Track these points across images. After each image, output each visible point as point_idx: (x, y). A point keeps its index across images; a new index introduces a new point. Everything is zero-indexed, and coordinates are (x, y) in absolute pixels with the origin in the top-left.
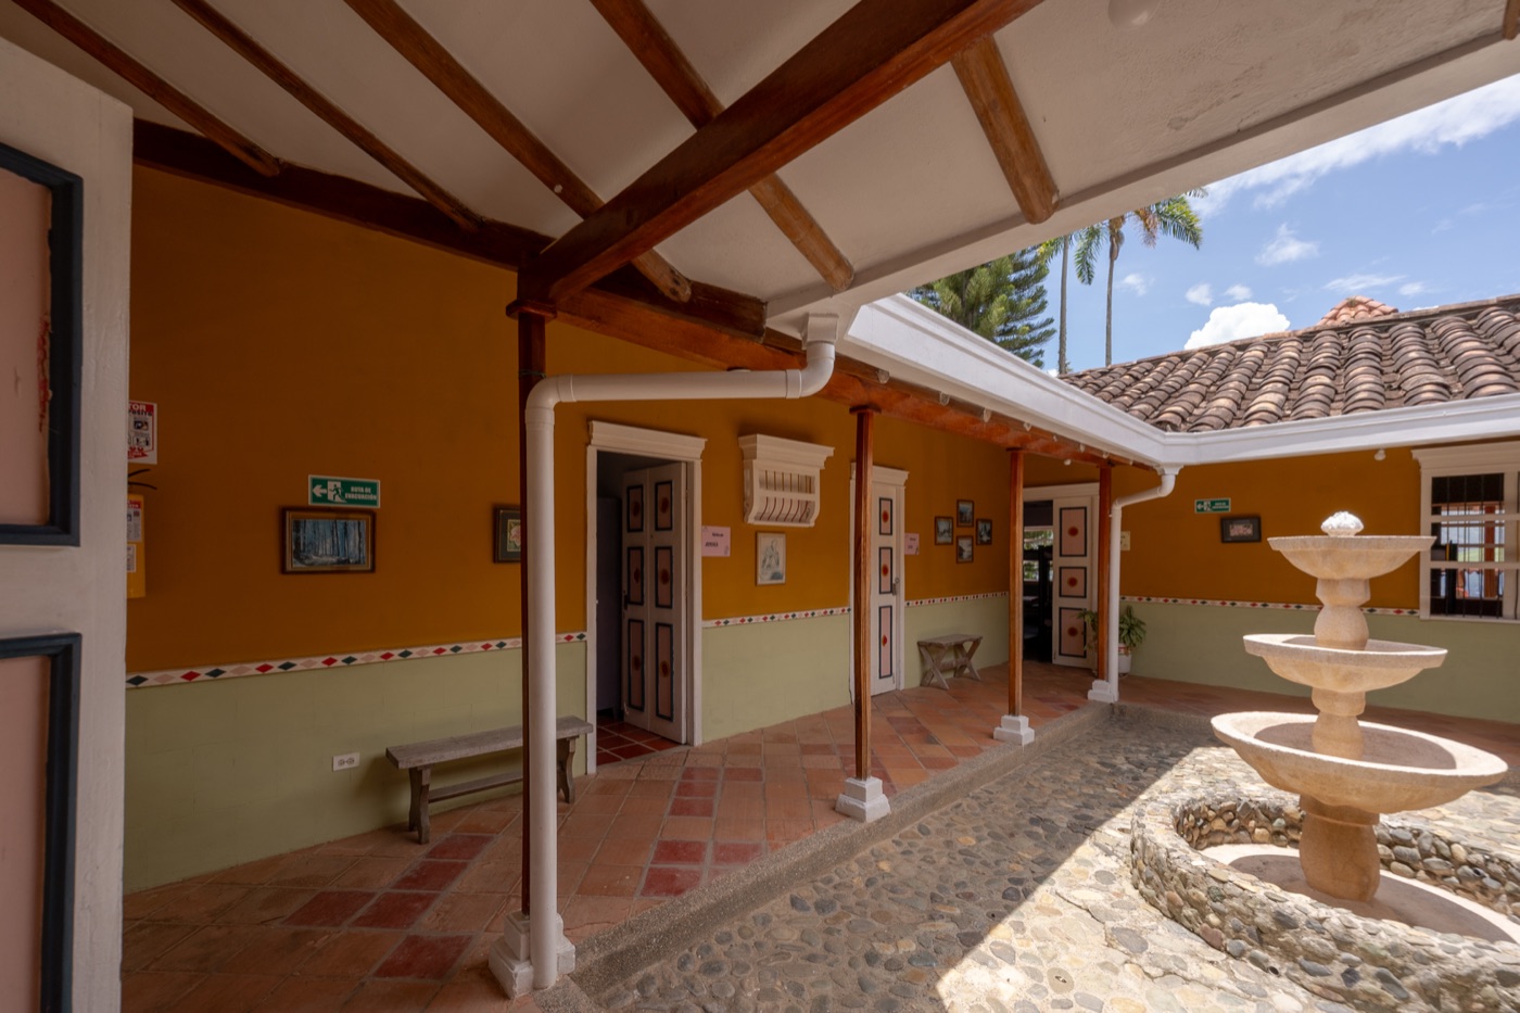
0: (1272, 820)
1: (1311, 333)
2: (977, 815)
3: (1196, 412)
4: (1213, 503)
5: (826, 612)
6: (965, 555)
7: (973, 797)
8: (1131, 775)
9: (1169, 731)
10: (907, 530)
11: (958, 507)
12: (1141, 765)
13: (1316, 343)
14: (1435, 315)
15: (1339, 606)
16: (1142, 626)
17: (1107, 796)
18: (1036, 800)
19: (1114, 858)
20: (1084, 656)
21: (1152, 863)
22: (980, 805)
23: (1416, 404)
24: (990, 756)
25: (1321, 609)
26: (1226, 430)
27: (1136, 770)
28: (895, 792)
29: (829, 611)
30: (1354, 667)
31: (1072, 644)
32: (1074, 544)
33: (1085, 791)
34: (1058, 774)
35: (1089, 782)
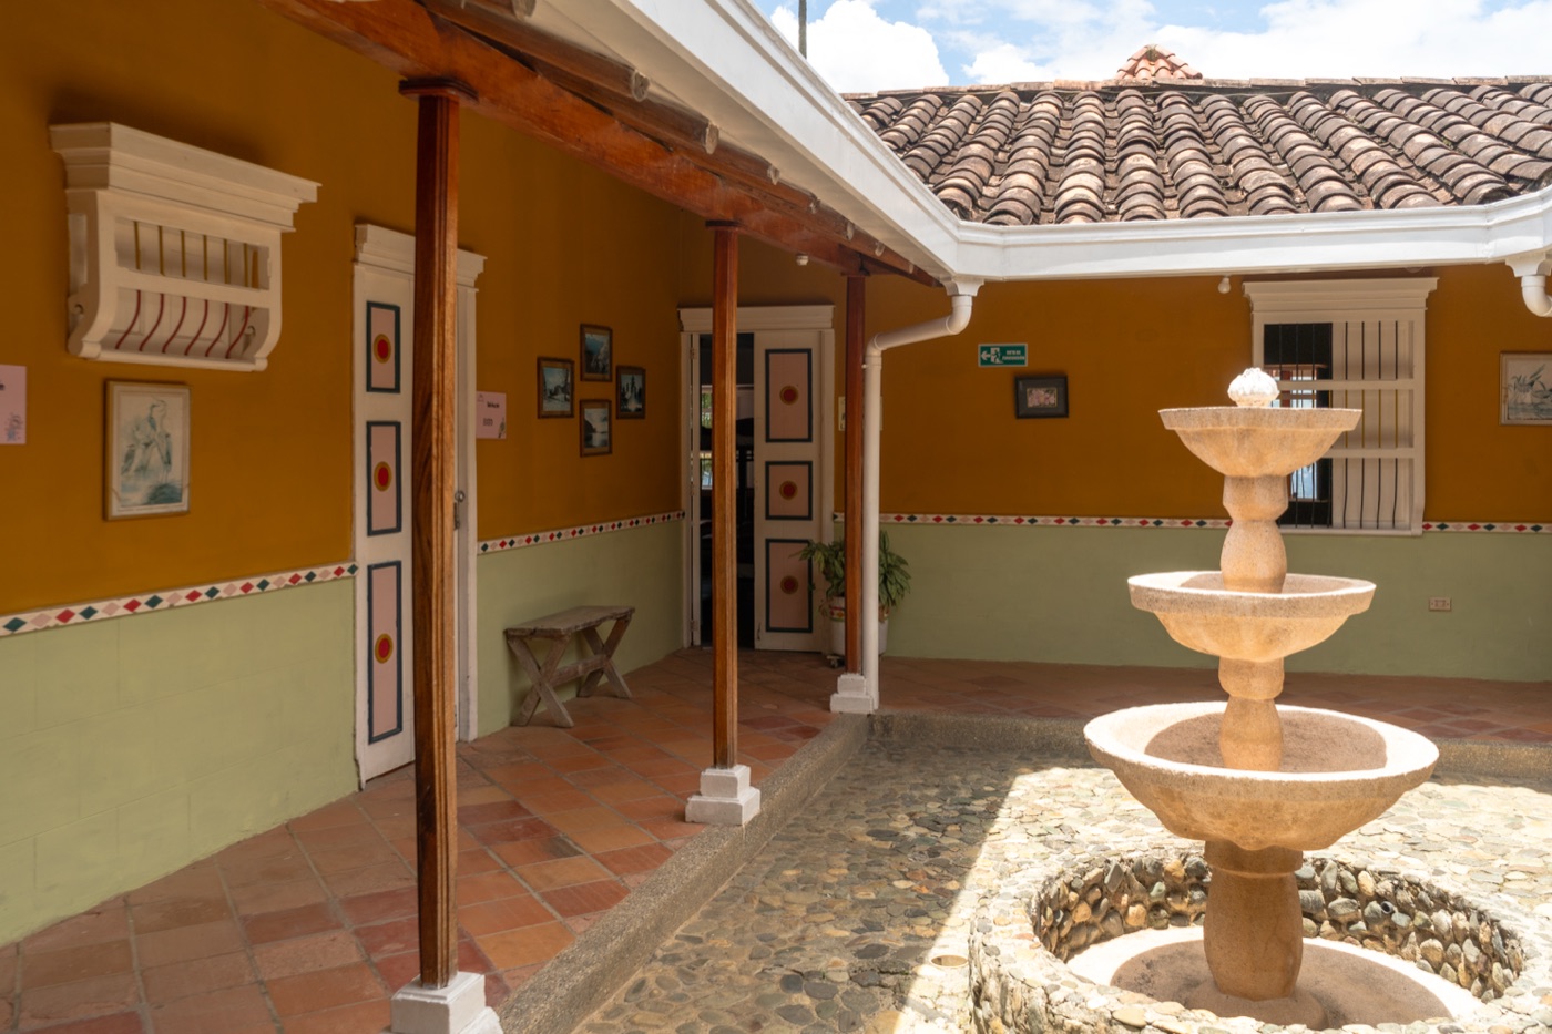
0: (1148, 887)
1: (1112, 88)
2: (681, 997)
3: (986, 191)
4: (1003, 351)
5: (295, 579)
6: (597, 439)
7: (664, 960)
8: (925, 847)
9: (959, 752)
10: (482, 386)
11: (582, 339)
12: (935, 824)
13: (1122, 106)
14: (1247, 90)
15: (1254, 521)
16: (903, 567)
17: (898, 897)
18: (783, 936)
19: (940, 1021)
20: (810, 630)
21: (1021, 1020)
22: (682, 973)
23: (1267, 212)
24: (689, 860)
25: (1229, 524)
26: (1035, 226)
27: (930, 835)
28: (506, 991)
29: (303, 573)
30: (1284, 619)
31: (788, 609)
32: (789, 418)
33: (861, 895)
34: (808, 872)
35: (864, 876)
